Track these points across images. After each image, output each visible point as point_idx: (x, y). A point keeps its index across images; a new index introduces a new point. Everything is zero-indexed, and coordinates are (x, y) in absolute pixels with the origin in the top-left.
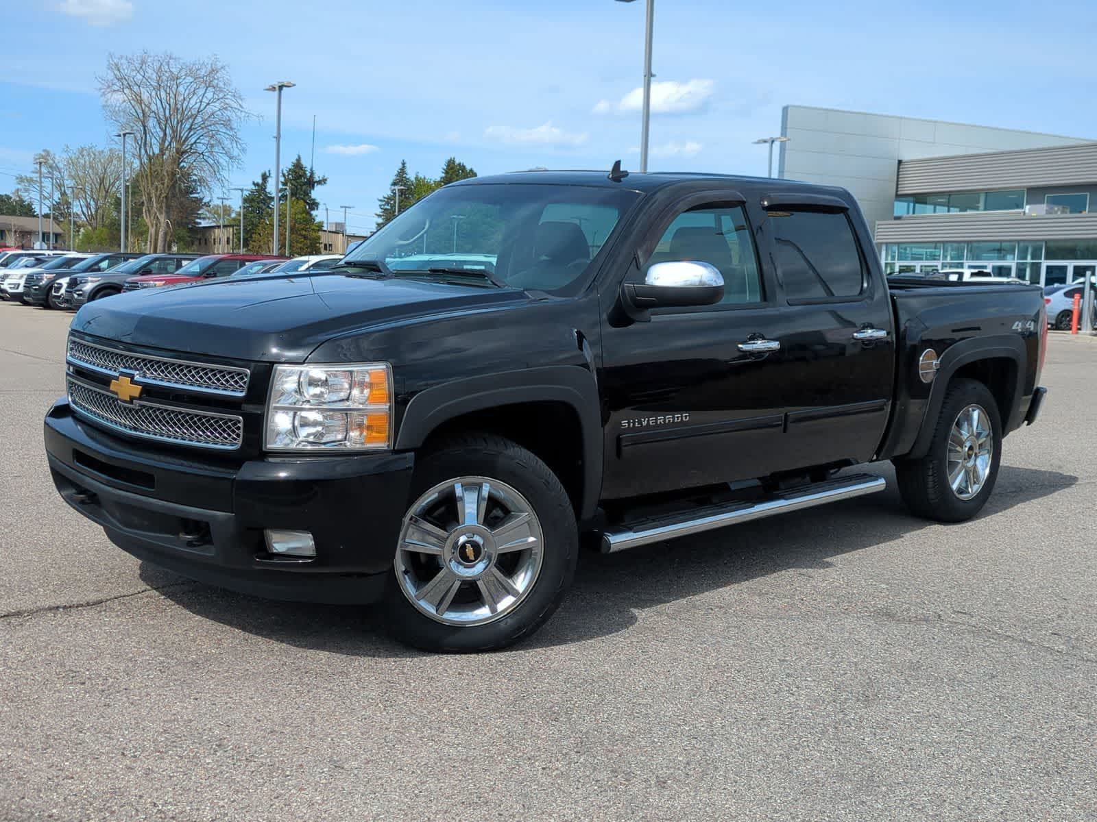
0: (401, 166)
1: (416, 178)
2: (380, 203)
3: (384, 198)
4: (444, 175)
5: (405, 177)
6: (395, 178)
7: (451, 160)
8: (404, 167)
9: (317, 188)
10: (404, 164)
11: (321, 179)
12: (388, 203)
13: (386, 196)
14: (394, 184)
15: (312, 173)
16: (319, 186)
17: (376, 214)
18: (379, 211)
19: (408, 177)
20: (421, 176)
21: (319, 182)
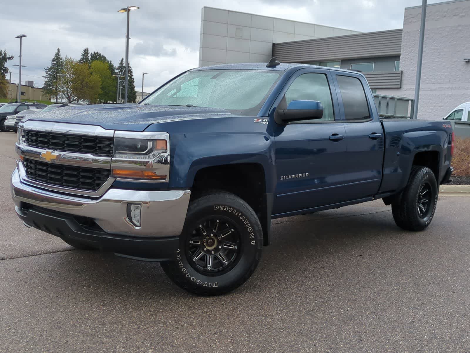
0: (57, 51)
1: (66, 58)
2: (46, 71)
3: (48, 68)
4: (82, 57)
5: (59, 57)
6: (54, 57)
7: (86, 49)
8: (59, 52)
9: (8, 61)
10: (59, 50)
11: (10, 56)
12: (49, 71)
13: (49, 67)
14: (53, 61)
15: (5, 54)
16: (9, 60)
17: (44, 77)
18: (45, 75)
19: (61, 57)
20: (69, 57)
21: (9, 58)
